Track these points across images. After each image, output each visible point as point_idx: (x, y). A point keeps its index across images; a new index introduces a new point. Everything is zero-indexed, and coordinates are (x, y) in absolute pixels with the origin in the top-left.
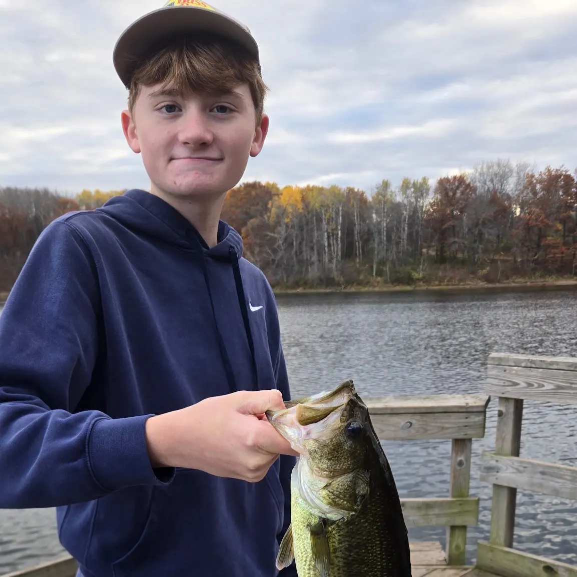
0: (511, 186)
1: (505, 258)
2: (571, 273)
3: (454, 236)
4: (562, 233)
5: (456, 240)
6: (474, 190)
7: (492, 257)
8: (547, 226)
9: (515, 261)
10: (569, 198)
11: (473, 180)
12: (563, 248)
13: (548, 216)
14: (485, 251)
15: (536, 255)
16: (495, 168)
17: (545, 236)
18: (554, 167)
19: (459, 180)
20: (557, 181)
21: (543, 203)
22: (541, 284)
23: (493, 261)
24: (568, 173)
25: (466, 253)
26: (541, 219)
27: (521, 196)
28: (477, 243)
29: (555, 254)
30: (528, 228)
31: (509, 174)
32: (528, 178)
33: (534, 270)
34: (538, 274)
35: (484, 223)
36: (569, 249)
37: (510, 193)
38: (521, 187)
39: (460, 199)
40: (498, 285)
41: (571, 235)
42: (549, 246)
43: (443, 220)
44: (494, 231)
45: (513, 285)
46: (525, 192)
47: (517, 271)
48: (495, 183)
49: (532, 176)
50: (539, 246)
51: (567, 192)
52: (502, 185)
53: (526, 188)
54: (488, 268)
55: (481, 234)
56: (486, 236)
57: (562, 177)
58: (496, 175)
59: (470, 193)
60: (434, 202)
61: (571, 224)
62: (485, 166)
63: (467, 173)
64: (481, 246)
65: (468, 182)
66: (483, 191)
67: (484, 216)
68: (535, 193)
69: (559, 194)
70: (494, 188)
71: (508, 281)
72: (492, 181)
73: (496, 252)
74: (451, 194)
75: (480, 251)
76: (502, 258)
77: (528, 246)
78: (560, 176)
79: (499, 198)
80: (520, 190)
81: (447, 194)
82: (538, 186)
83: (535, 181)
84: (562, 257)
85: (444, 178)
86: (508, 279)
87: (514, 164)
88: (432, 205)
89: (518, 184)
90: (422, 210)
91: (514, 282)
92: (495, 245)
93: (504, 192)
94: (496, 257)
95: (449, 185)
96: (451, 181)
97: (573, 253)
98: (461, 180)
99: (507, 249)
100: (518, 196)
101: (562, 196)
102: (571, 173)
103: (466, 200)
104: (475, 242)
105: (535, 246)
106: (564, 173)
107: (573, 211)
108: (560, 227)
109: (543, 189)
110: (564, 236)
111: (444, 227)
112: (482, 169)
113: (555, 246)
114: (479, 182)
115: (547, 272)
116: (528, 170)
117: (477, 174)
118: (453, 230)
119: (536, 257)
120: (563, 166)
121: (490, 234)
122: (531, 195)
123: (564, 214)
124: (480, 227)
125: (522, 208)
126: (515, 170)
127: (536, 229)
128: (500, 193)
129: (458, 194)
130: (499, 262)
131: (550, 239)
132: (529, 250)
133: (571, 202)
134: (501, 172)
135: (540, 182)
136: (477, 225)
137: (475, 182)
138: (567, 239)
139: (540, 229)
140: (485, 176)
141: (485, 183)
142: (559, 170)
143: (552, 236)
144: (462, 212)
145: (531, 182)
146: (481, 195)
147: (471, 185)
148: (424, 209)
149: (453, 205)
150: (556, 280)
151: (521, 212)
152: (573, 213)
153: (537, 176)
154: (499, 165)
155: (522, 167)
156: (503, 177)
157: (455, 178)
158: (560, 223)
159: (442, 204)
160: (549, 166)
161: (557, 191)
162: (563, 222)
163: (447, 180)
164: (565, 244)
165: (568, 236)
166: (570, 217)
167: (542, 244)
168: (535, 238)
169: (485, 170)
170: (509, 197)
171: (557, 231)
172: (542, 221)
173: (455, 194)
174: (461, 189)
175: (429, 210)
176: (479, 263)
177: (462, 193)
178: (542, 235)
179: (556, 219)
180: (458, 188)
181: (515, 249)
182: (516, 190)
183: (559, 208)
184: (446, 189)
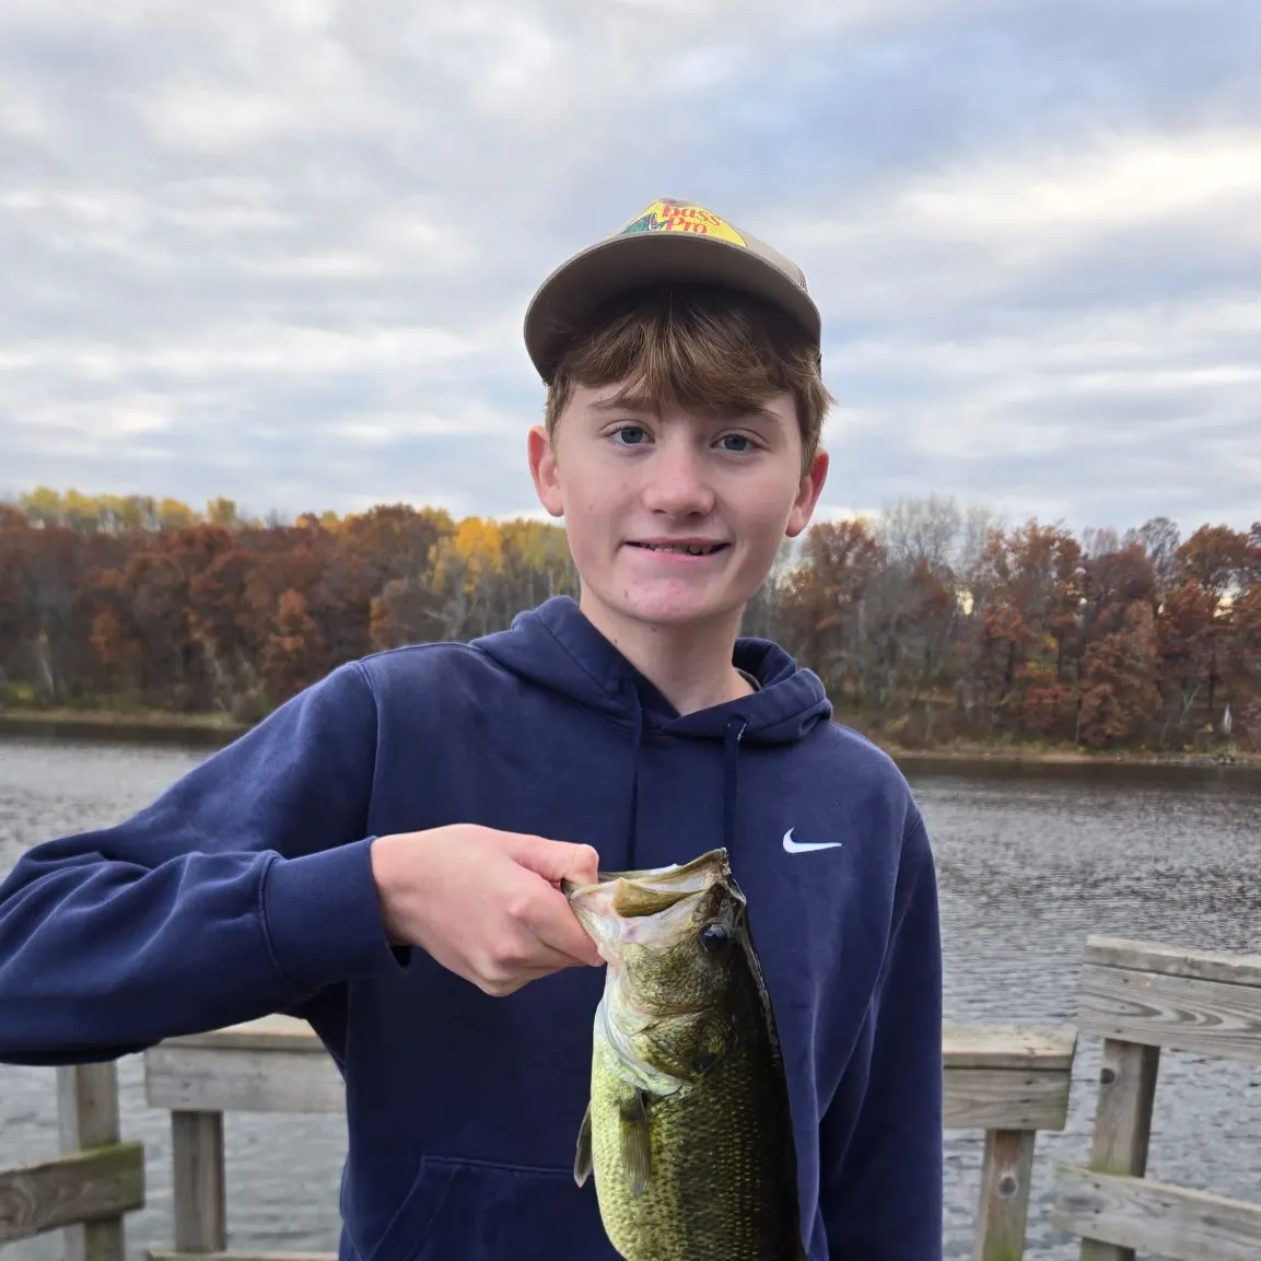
0: (955, 555)
1: (943, 699)
2: (1072, 740)
3: (839, 646)
4: (1056, 656)
5: (844, 654)
6: (882, 553)
7: (913, 696)
8: (1027, 639)
9: (961, 708)
10: (1071, 585)
11: (881, 534)
12: (1058, 687)
13: (1028, 620)
14: (902, 683)
15: (1002, 696)
16: (925, 510)
17: (1023, 660)
18: (1044, 522)
19: (852, 532)
20: (1048, 553)
21: (1022, 591)
22: (1012, 757)
23: (916, 705)
24: (1072, 537)
25: (861, 685)
26: (1014, 624)
27: (976, 574)
28: (886, 664)
29: (1041, 698)
30: (989, 641)
31: (953, 527)
32: (991, 538)
33: (999, 729)
34: (1008, 736)
35: (899, 624)
36: (1069, 690)
37: (953, 567)
38: (977, 557)
39: (853, 569)
40: (924, 754)
41: (1075, 661)
42: (1029, 680)
43: (816, 613)
44: (921, 642)
45: (955, 755)
46: (985, 567)
47: (966, 727)
48: (923, 543)
49: (1000, 536)
50: (1009, 678)
51: (1065, 574)
52: (936, 550)
53: (986, 559)
54: (906, 718)
55: (893, 647)
56: (904, 651)
57: (1057, 544)
58: (926, 527)
59: (873, 560)
60: (800, 573)
61: (1074, 640)
62: (905, 508)
63: (868, 519)
64: (893, 673)
65: (870, 534)
66: (898, 557)
67: (900, 609)
68: (1004, 571)
69: (1050, 576)
70: (922, 553)
71: (943, 747)
72: (917, 538)
73: (924, 685)
74: (835, 558)
75: (891, 682)
76: (935, 698)
77: (987, 678)
78: (1052, 542)
79: (931, 575)
80: (974, 562)
81: (827, 559)
82: (1010, 558)
83: (1004, 546)
84: (1055, 704)
85: (823, 525)
86: (944, 741)
87: (963, 510)
88: (796, 579)
89: (969, 550)
90: (773, 587)
91: (957, 750)
92: (921, 672)
93: (941, 563)
94: (924, 696)
95: (832, 541)
96: (837, 532)
97: (1077, 698)
98: (856, 531)
99: (945, 681)
100: (969, 574)
101: (1056, 580)
102: (1077, 537)
103: (864, 574)
104: (881, 661)
105: (1001, 678)
106: (1062, 535)
107: (1078, 614)
108: (1052, 643)
109: (1020, 564)
110: (1059, 662)
111: (823, 624)
112: (899, 512)
113: (1043, 683)
114: (893, 539)
115: (1025, 734)
116: (991, 522)
117: (889, 522)
118: (838, 634)
119: (1003, 702)
120: (1062, 521)
121: (912, 647)
122: (995, 574)
123: (1060, 619)
124: (892, 631)
125: (976, 599)
126: (965, 519)
127: (1003, 646)
128: (933, 564)
129: (850, 562)
130: (928, 709)
131: (1032, 667)
132: (989, 687)
133: (1073, 596)
134: (936, 522)
135: (1015, 549)
136: (884, 627)
137: (884, 538)
138: (1065, 668)
139: (1012, 645)
140: (905, 527)
141: (904, 542)
142: (1054, 528)
143: (1038, 661)
144: (856, 596)
145: (995, 549)
146: (894, 566)
147: (877, 544)
148: (778, 586)
149: (838, 582)
150: (1045, 751)
151: (974, 607)
152: (1078, 618)
153: (1009, 536)
154: (932, 509)
155: (979, 517)
156: (941, 534)
157: (844, 525)
158: (1053, 635)
159: (816, 576)
160: (1036, 518)
161: (1046, 569)
162: (1058, 633)
163: (829, 529)
164: (1063, 678)
165: (1069, 663)
166: (1072, 625)
167: (1017, 674)
168: (1002, 662)
169: (905, 515)
170: (950, 575)
171: (1046, 651)
172: (1016, 629)
173: (843, 558)
174: (856, 549)
175: (788, 589)
176: (888, 705)
177: (859, 558)
178: (1015, 658)
179: (1044, 628)
180: (849, 547)
181: (961, 682)
182: (964, 563)
183: (1054, 603)
184: (826, 548)
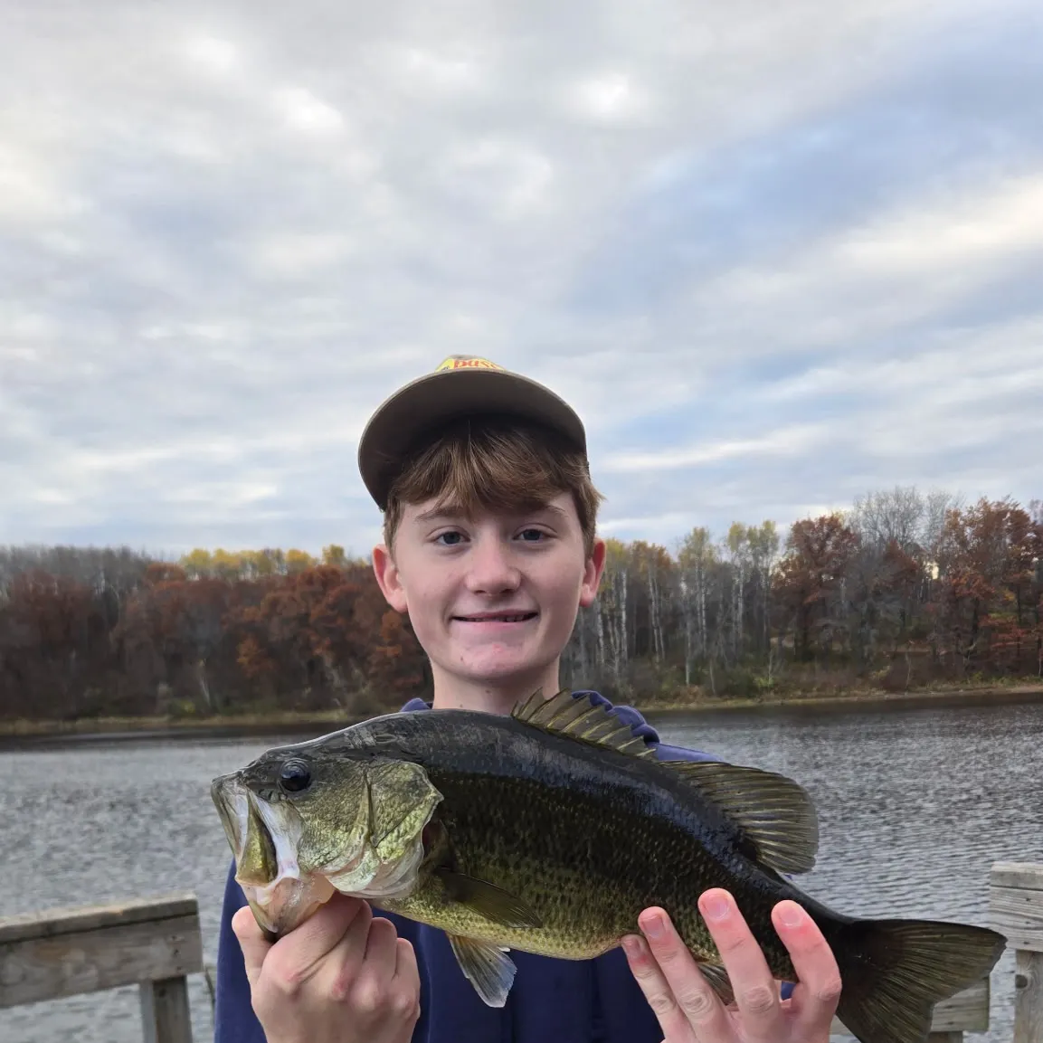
0: (920, 532)
1: (919, 650)
2: (1036, 674)
3: (825, 615)
4: (1016, 606)
5: (829, 621)
6: (856, 539)
7: (893, 650)
8: (988, 595)
9: (936, 656)
10: (1024, 548)
11: (855, 523)
12: (1020, 631)
13: (988, 580)
14: (881, 639)
15: (971, 644)
16: (892, 502)
17: (986, 614)
18: (992, 500)
19: (829, 525)
20: (1001, 523)
21: (980, 557)
22: (983, 692)
23: (896, 656)
24: (1019, 508)
25: (847, 644)
26: (977, 583)
27: (939, 547)
28: (867, 626)
29: (1004, 641)
30: (955, 599)
31: (917, 512)
32: (949, 517)
33: (970, 670)
34: (977, 675)
35: (877, 594)
36: (1029, 632)
37: (919, 543)
38: (938, 533)
39: (832, 555)
40: (906, 695)
41: (1032, 609)
42: (993, 628)
43: (803, 592)
44: (896, 606)
45: (933, 694)
46: (947, 540)
47: (940, 670)
48: (892, 528)
49: (957, 514)
50: (975, 628)
51: (1019, 539)
52: (904, 531)
53: (946, 534)
54: (888, 667)
55: (872, 612)
56: (882, 614)
57: (1008, 515)
58: (893, 514)
59: (850, 544)
60: (787, 561)
61: (1030, 592)
62: (873, 500)
63: (843, 513)
64: (874, 632)
65: (845, 525)
66: (871, 540)
67: (876, 580)
68: (964, 543)
69: (1005, 543)
70: (891, 537)
71: (924, 688)
72: (887, 523)
73: (902, 639)
74: (816, 547)
75: (873, 640)
76: (910, 650)
77: (957, 629)
78: (1005, 513)
79: (900, 553)
80: (937, 537)
81: (810, 549)
82: (968, 531)
83: (961, 523)
84: (1019, 646)
85: (804, 522)
86: (923, 684)
87: (923, 495)
88: (784, 566)
89: (932, 528)
90: (766, 574)
91: (935, 690)
92: (898, 629)
93: (909, 541)
94: (902, 649)
95: (813, 533)
96: (816, 526)
97: (1037, 638)
98: (833, 524)
99: (920, 635)
100: (934, 547)
101: (1011, 545)
102: (1024, 506)
103: (842, 557)
104: (863, 624)
105: (969, 629)
106: (1012, 508)
107: (1032, 570)
108: (1011, 596)
109: (976, 535)
110: (1019, 611)
111: (810, 599)
112: (868, 504)
113: (1004, 629)
114: (865, 527)
115: (993, 671)
116: (949, 505)
117: (861, 514)
118: (823, 607)
119: (972, 648)
120: (1008, 496)
121: (889, 610)
122: (956, 545)
123: (1018, 576)
124: (871, 600)
125: (942, 568)
126: (927, 504)
127: (968, 602)
128: (902, 543)
129: (829, 548)
130: (907, 658)
131: (995, 617)
132: (959, 636)
133: (1026, 556)
134: (902, 510)
135: (971, 524)
136: (862, 596)
137: (858, 526)
138: (1024, 615)
139: (976, 601)
140: (875, 516)
141: (875, 528)
142: (1003, 504)
143: (998, 612)
144: (837, 574)
145: (954, 525)
146: (869, 548)
147: (852, 532)
148: (770, 573)
149: (818, 565)
150: (1013, 685)
151: (940, 574)
152: (1032, 574)
153: (965, 514)
154: (897, 499)
155: (938, 501)
156: (907, 517)
157: (822, 520)
158: (1011, 590)
159: (801, 564)
160: (986, 497)
161: (1000, 537)
162: (1015, 587)
163: (809, 524)
164: (1023, 624)
165: (1027, 611)
166: (1027, 581)
167: (982, 624)
168: (969, 616)
169: (874, 506)
170: (917, 549)
171: (1006, 603)
172: (979, 588)
173: (823, 546)
174: (833, 538)
175: (778, 575)
176: (871, 659)
177: (837, 545)
178: (979, 611)
179: (1002, 584)
180: (828, 536)
181: (933, 635)
182: (929, 539)
183: (1009, 563)
184: (807, 539)
